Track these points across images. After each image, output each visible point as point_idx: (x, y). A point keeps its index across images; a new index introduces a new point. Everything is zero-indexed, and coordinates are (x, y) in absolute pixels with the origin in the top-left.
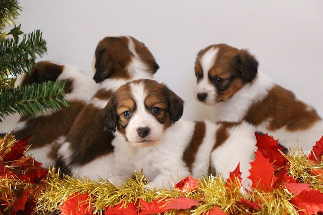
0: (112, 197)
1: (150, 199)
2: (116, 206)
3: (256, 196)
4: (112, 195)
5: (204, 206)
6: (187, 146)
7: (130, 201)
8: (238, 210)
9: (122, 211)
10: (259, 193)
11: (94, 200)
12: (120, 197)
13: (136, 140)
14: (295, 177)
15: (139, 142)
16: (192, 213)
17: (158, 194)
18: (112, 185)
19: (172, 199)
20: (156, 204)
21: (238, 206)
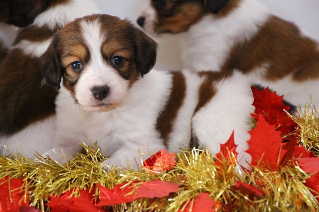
0: (58, 182)
1: (110, 183)
2: (63, 194)
3: (257, 177)
4: (57, 179)
5: (187, 192)
6: (163, 110)
7: (82, 186)
8: (233, 197)
9: (72, 201)
10: (261, 173)
11: (32, 186)
12: (68, 181)
13: (91, 104)
14: (308, 148)
15: (94, 106)
16: (170, 202)
17: (121, 177)
18: (56, 165)
19: (141, 183)
20: (120, 190)
21: (233, 192)
